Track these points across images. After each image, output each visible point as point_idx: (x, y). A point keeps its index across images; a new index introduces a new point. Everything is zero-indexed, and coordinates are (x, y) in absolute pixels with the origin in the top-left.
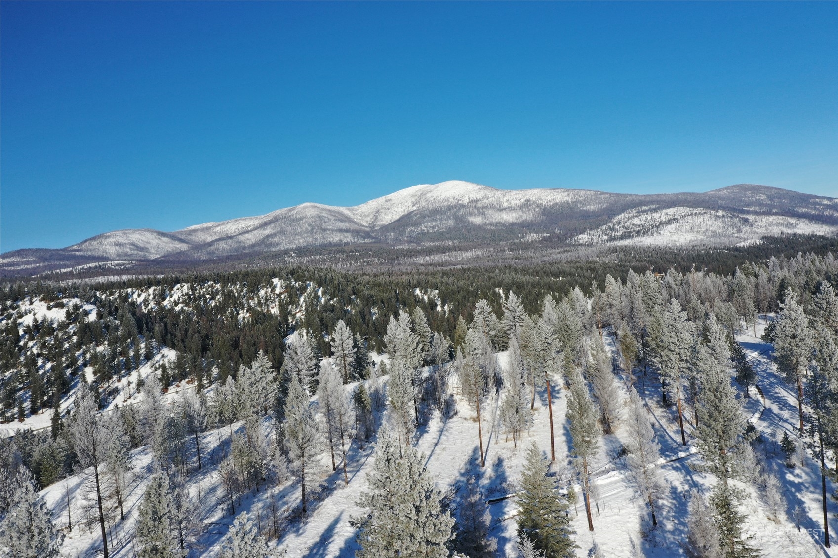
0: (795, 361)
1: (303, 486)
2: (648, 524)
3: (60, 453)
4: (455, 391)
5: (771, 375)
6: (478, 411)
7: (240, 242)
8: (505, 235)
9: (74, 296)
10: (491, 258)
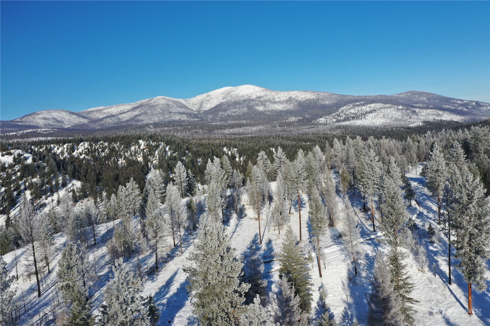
0: (437, 184)
1: (156, 254)
2: (352, 274)
3: (10, 236)
4: (246, 203)
5: (424, 194)
6: (259, 214)
7: (119, 119)
8: (277, 118)
9: (18, 148)
10: (268, 131)
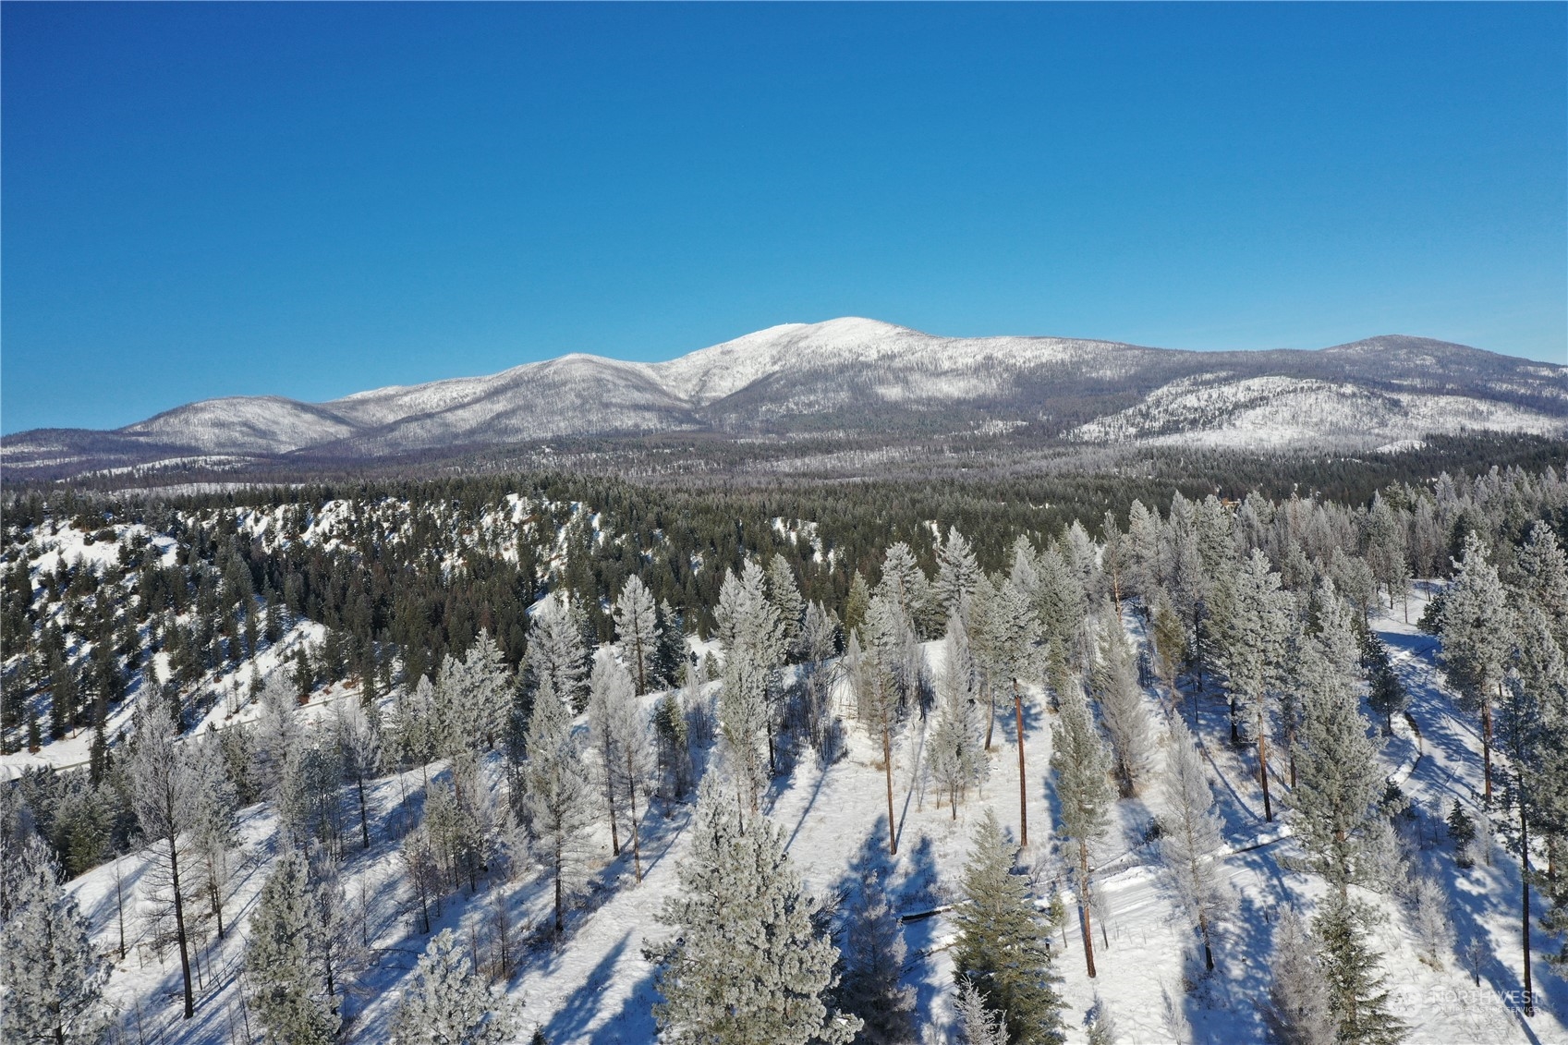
0: (1479, 668)
1: (558, 882)
2: (1197, 967)
3: (105, 811)
4: (845, 712)
5: (1434, 694)
6: (887, 751)
7: (447, 425)
8: (945, 422)
9: (135, 520)
10: (918, 464)
